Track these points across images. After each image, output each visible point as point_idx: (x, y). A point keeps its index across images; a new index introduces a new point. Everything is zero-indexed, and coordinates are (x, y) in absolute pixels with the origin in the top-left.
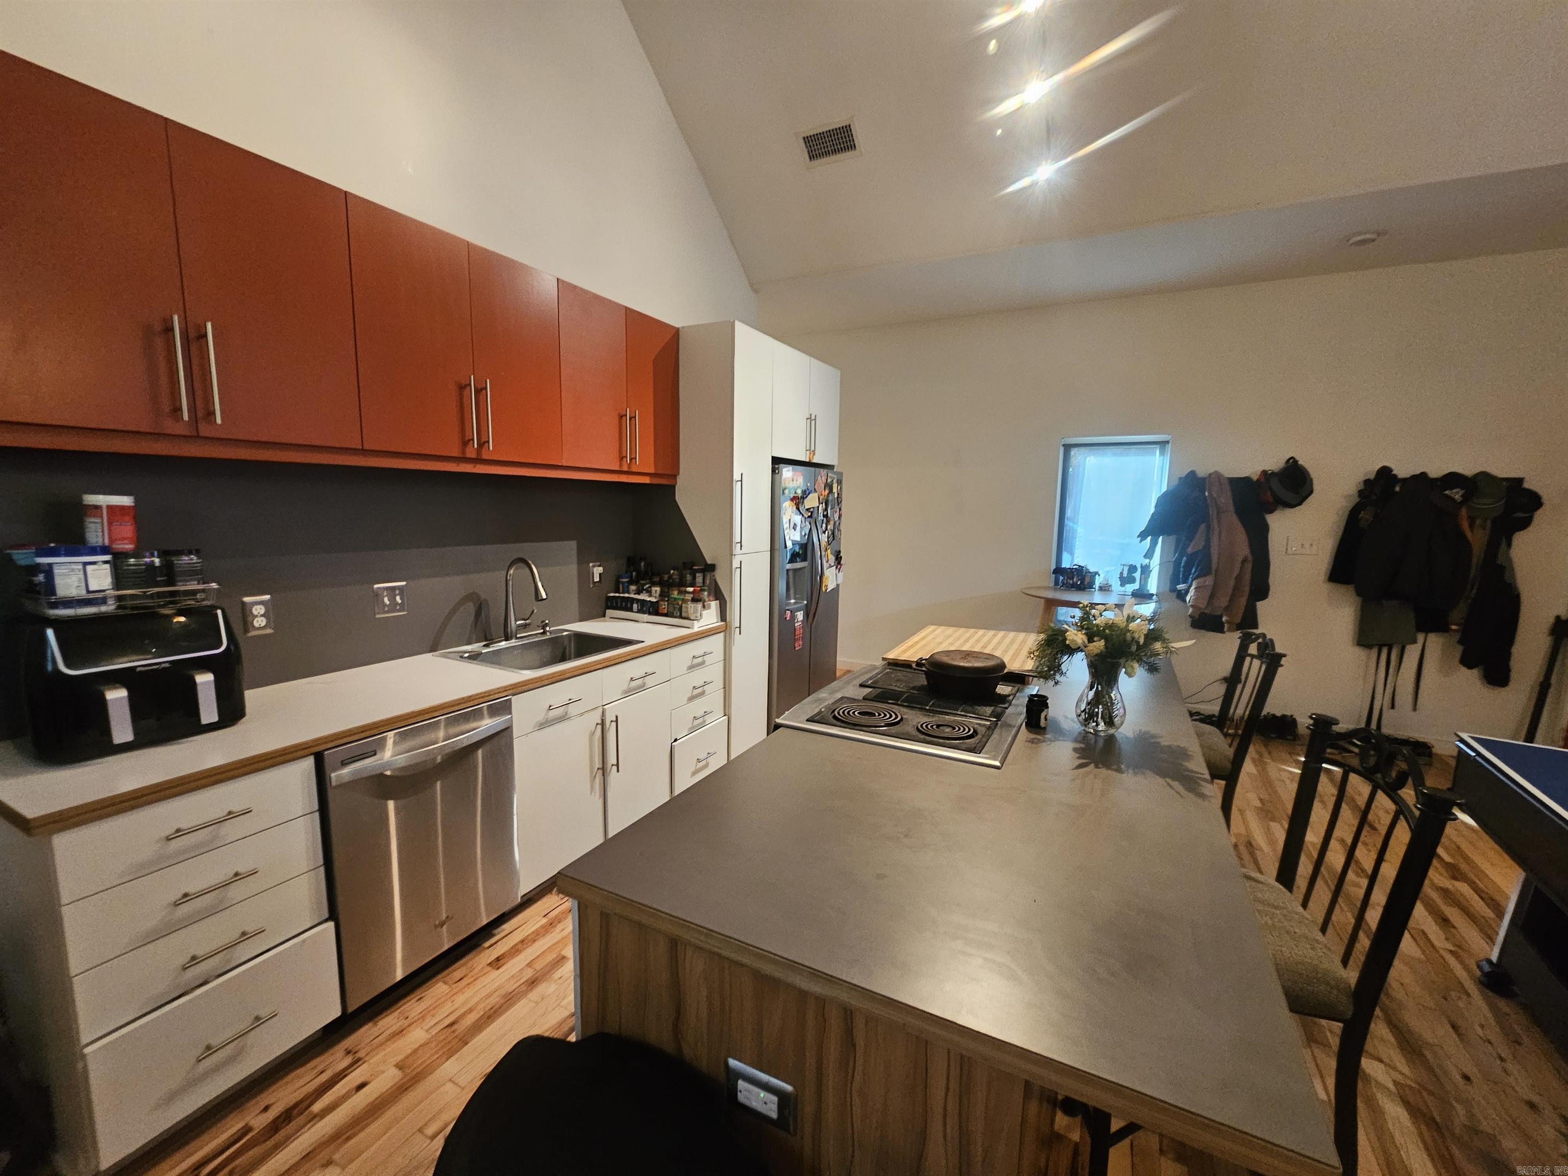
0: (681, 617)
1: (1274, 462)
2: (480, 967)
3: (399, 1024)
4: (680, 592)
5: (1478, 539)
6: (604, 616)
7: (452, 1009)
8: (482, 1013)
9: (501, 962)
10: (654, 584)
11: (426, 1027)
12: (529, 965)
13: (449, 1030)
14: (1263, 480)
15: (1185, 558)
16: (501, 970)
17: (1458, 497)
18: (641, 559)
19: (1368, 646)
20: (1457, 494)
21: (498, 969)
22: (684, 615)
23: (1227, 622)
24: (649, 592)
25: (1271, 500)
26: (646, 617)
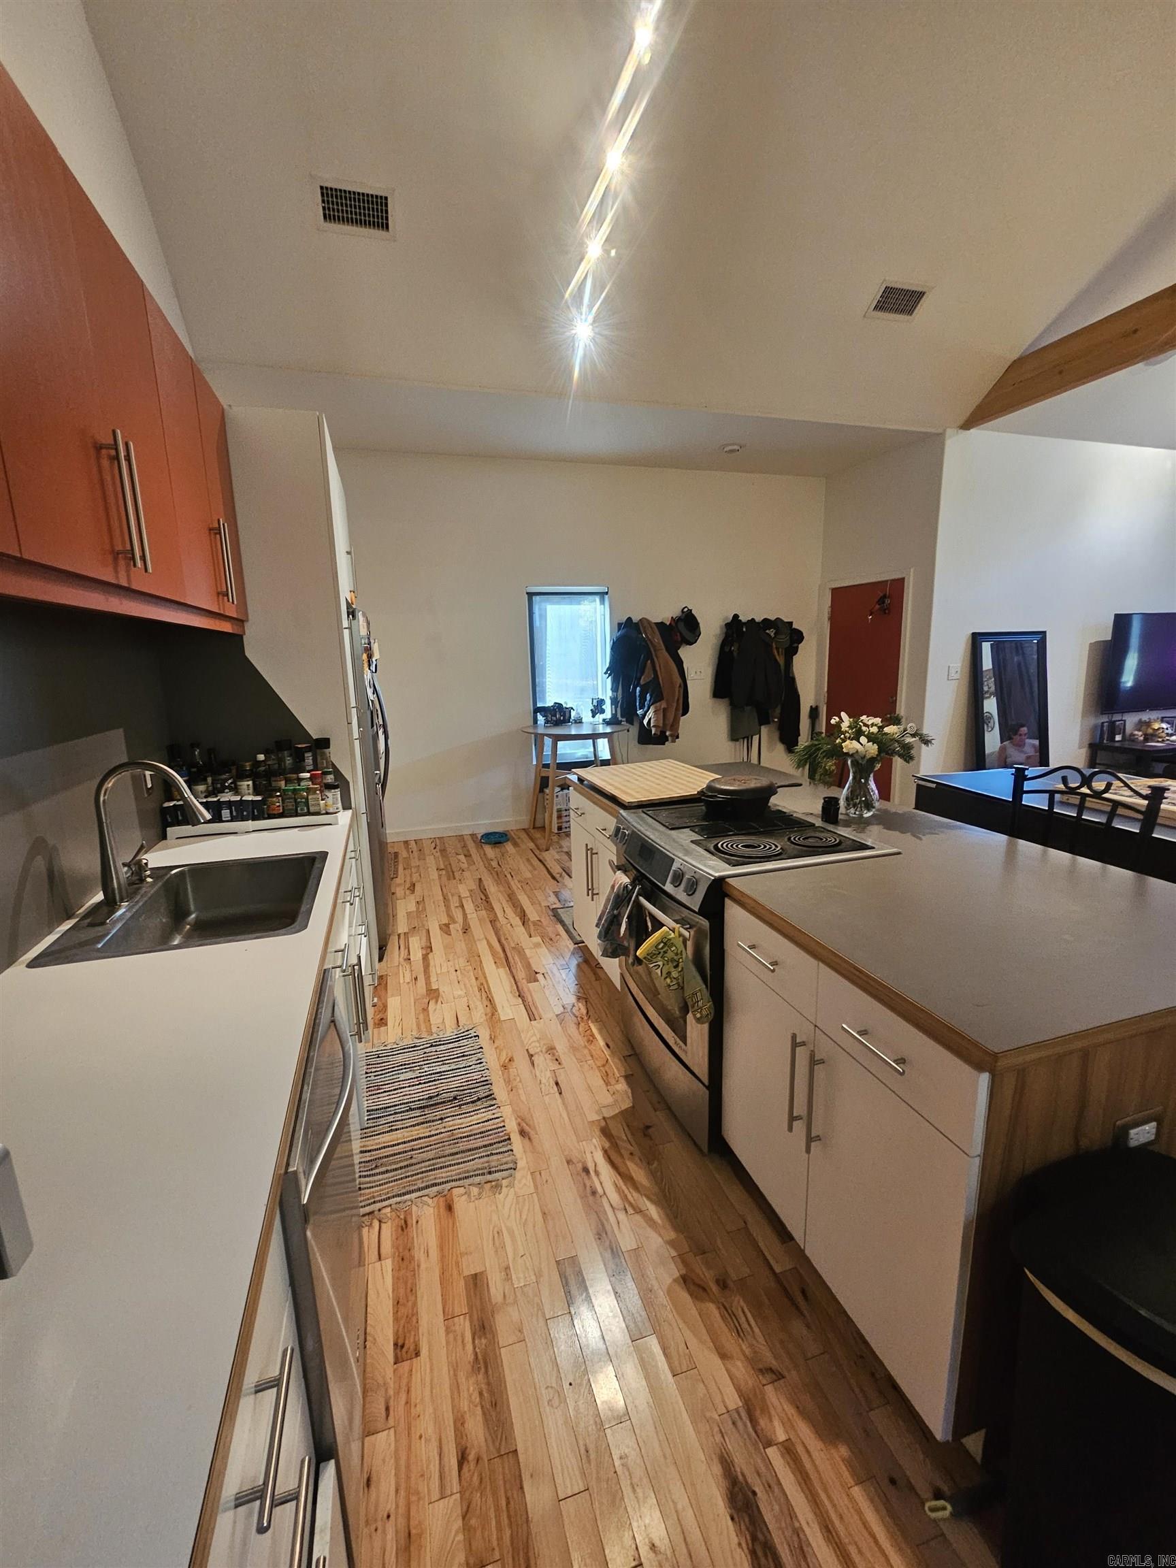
0: (309, 813)
1: (676, 612)
2: (389, 1373)
3: (390, 1535)
4: (288, 781)
5: (781, 660)
6: (164, 837)
7: (434, 1445)
8: (479, 1410)
9: (409, 1344)
10: (242, 776)
11: (436, 1495)
12: (448, 1317)
13: (470, 1466)
14: (673, 624)
15: (638, 689)
16: (424, 1352)
17: (772, 634)
18: (194, 746)
19: (737, 740)
20: (772, 632)
21: (417, 1354)
22: (312, 809)
23: (671, 735)
24: (235, 790)
25: (680, 639)
26: (251, 825)
